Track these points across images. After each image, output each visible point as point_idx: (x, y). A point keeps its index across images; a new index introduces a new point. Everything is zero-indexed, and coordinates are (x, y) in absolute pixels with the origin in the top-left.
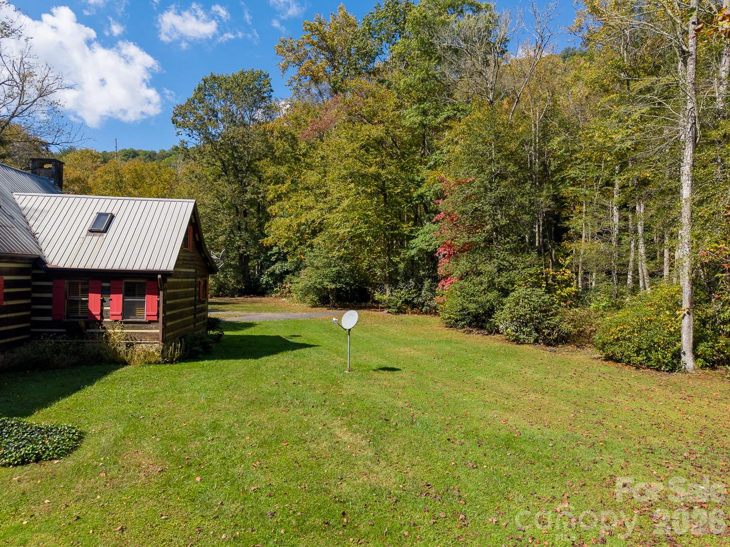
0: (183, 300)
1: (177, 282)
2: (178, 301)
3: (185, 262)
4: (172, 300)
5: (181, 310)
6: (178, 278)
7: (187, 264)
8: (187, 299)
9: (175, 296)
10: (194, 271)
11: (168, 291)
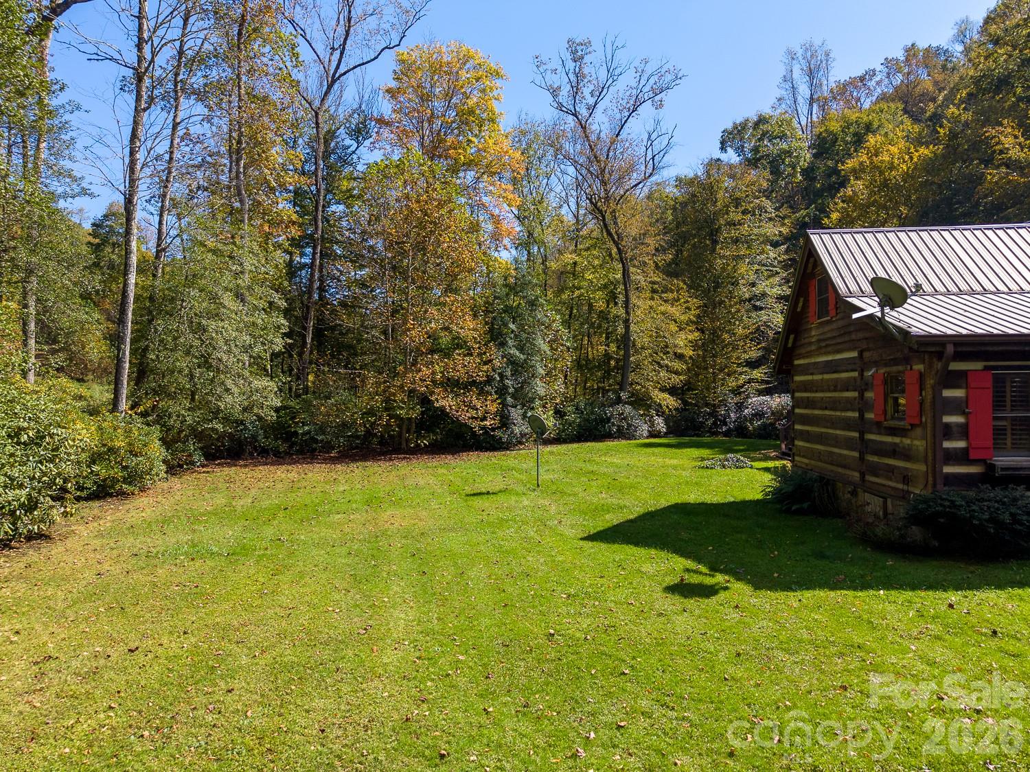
0: (827, 412)
1: (812, 382)
2: (817, 412)
3: (823, 344)
4: (806, 408)
5: (823, 430)
6: (812, 374)
7: (827, 346)
8: (838, 413)
9: (810, 404)
10: (854, 354)
11: (797, 395)
